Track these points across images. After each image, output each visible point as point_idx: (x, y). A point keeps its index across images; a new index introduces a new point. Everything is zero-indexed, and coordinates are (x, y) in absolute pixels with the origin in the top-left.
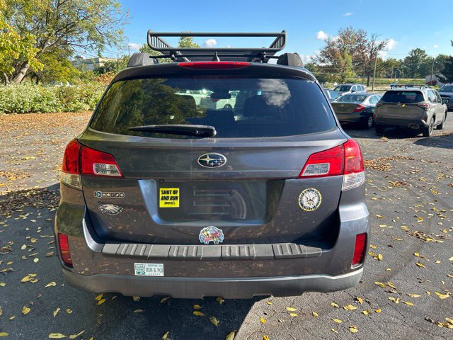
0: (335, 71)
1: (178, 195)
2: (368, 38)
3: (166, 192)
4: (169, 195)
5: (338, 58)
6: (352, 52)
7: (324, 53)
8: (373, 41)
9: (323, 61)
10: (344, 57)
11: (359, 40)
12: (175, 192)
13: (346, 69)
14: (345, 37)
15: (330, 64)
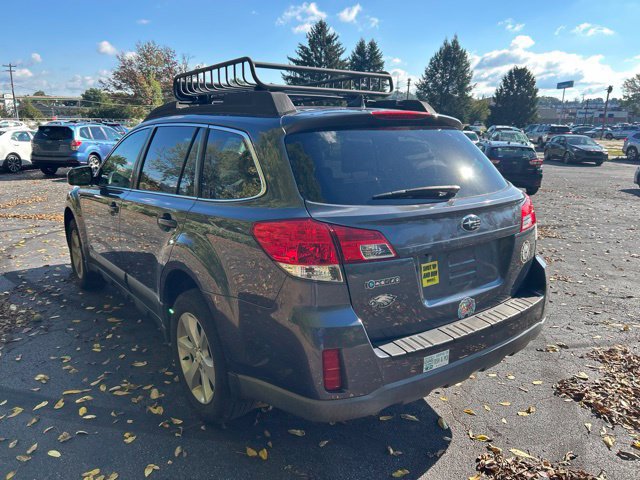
0: (140, 103)
1: (437, 269)
2: (178, 59)
3: (427, 268)
4: (430, 271)
5: (141, 85)
6: (158, 77)
7: (118, 75)
8: (186, 64)
9: (119, 88)
10: (149, 83)
11: (166, 61)
12: (434, 266)
13: (154, 101)
14: (146, 55)
15: (131, 92)
